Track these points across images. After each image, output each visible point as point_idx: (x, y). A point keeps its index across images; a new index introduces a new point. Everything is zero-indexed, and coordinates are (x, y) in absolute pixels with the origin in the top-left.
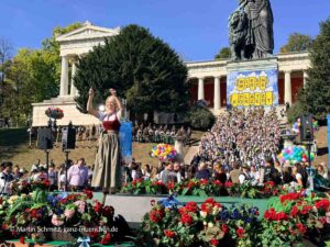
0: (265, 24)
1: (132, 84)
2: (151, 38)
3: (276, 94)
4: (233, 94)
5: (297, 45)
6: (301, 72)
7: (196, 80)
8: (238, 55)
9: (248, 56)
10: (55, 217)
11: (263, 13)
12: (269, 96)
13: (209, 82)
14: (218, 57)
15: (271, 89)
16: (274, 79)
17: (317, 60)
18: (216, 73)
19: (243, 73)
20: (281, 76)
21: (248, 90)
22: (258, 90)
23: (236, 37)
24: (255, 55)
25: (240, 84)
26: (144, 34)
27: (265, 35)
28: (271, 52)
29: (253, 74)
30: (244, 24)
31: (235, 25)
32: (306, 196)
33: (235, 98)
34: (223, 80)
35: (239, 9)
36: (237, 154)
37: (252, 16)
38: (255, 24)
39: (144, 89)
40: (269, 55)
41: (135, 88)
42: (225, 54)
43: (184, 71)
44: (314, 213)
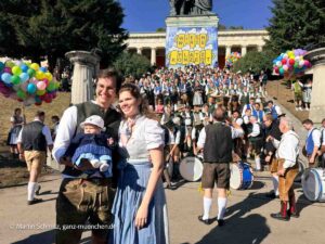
3: (216, 52)
7: (135, 49)
9: (187, 12)
12: (208, 54)
15: (211, 47)
18: (153, 44)
19: (184, 29)
21: (187, 47)
22: (198, 48)
25: (179, 41)
28: (210, 9)
29: (194, 31)
33: (174, 56)
40: (209, 13)
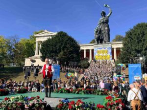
0: (107, 32)
1: (60, 51)
2: (68, 36)
3: (111, 56)
4: (96, 55)
5: (118, 39)
6: (119, 48)
7: (83, 50)
8: (98, 42)
9: (101, 43)
10: (26, 105)
11: (106, 28)
12: (108, 56)
13: (88, 51)
14: (91, 43)
15: (109, 54)
16: (110, 51)
17: (125, 45)
18: (90, 48)
19: (100, 48)
20: (113, 49)
21: (101, 54)
22: (105, 54)
23: (97, 36)
24: (103, 42)
25: (98, 52)
26: (65, 35)
27: (107, 36)
28: (109, 41)
29: (103, 49)
30: (99, 32)
31: (97, 32)
32: (113, 98)
33: (97, 57)
34: (93, 50)
35: (98, 27)
36: (97, 77)
37: (103, 29)
38: (103, 32)
39: (65, 54)
40: (108, 42)
41: (62, 53)
42: (93, 42)
43: (79, 47)
44: (115, 105)
